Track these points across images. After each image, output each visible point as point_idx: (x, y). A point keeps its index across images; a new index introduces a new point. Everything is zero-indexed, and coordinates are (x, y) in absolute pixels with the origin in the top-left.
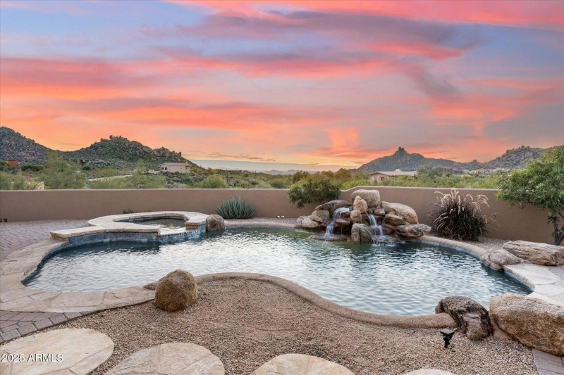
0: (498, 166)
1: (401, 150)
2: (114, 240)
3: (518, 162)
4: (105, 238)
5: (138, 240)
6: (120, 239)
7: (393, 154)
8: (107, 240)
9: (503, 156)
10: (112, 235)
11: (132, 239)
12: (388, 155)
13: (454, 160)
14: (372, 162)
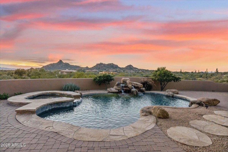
0: (94, 69)
1: (61, 61)
2: (51, 108)
3: (100, 68)
4: (47, 108)
5: (64, 106)
6: (53, 107)
7: (57, 62)
8: (47, 109)
9: (96, 66)
10: (50, 106)
11: (61, 106)
12: (55, 63)
13: (80, 66)
14: (47, 65)
